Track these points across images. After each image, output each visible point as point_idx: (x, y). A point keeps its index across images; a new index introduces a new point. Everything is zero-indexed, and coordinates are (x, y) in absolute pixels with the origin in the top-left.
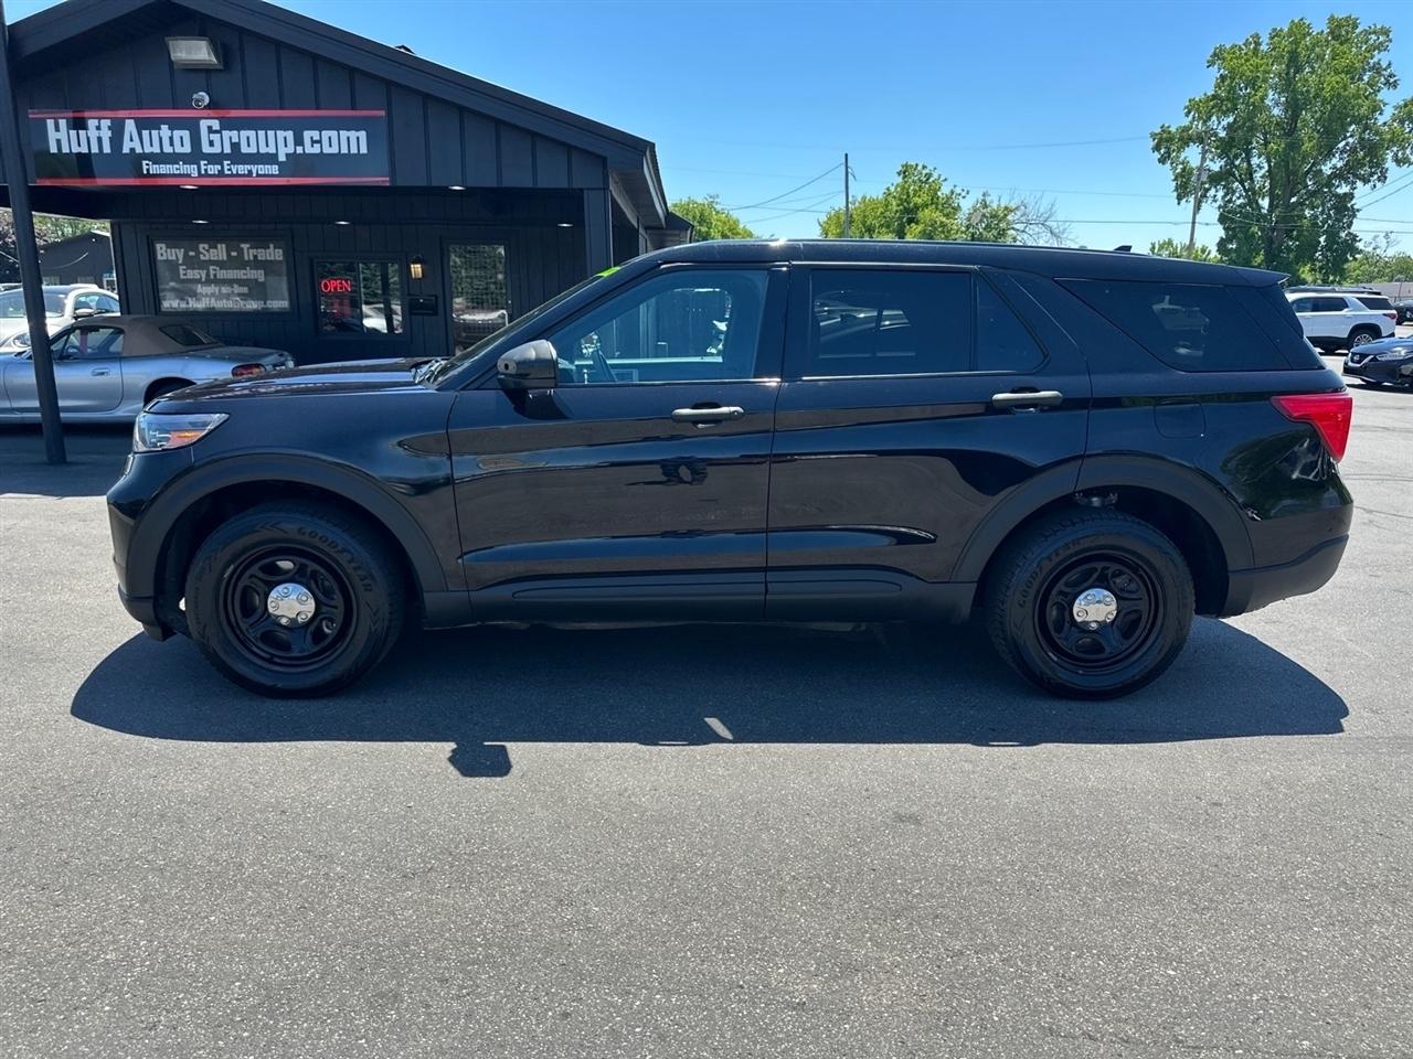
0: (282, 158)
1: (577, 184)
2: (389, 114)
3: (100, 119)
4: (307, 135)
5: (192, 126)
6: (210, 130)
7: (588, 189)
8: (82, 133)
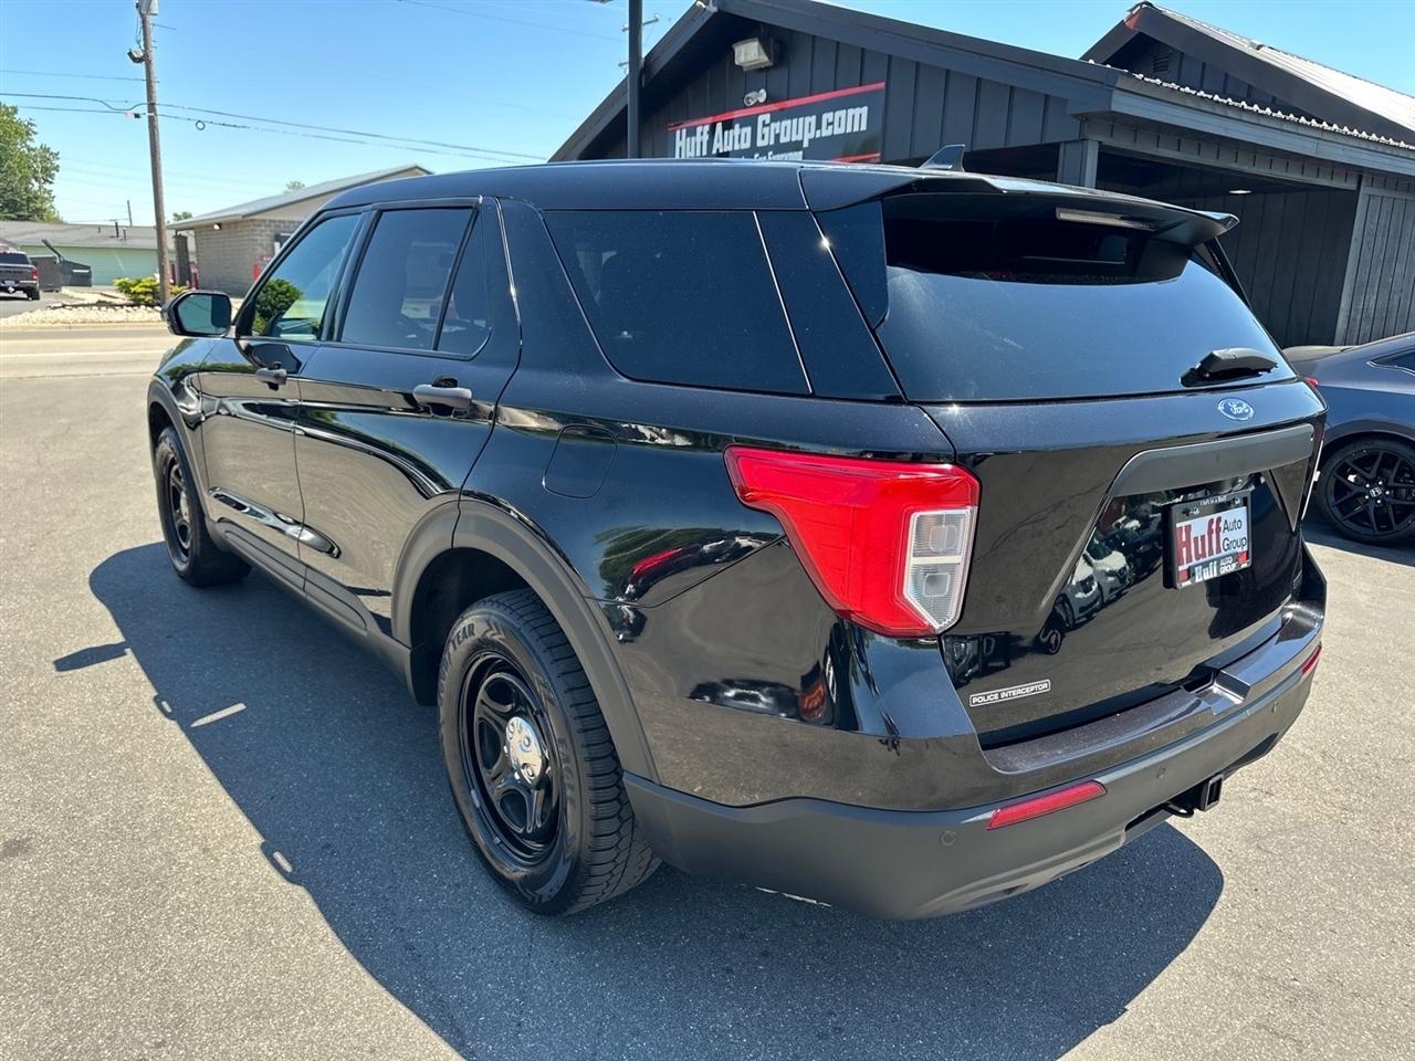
0: (806, 144)
1: (1049, 139)
2: (887, 85)
3: (703, 125)
4: (827, 117)
5: (751, 121)
6: (764, 125)
7: (1066, 142)
8: (693, 138)
